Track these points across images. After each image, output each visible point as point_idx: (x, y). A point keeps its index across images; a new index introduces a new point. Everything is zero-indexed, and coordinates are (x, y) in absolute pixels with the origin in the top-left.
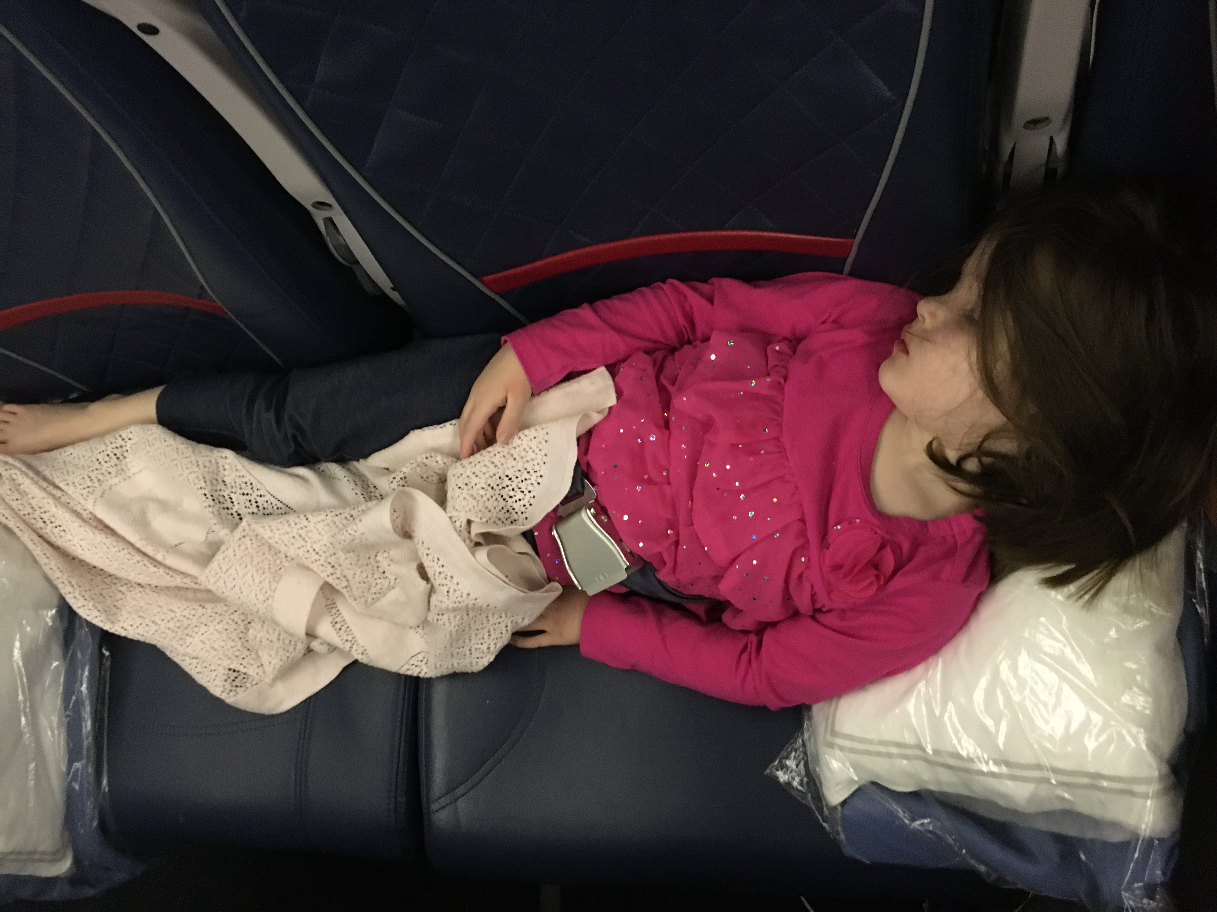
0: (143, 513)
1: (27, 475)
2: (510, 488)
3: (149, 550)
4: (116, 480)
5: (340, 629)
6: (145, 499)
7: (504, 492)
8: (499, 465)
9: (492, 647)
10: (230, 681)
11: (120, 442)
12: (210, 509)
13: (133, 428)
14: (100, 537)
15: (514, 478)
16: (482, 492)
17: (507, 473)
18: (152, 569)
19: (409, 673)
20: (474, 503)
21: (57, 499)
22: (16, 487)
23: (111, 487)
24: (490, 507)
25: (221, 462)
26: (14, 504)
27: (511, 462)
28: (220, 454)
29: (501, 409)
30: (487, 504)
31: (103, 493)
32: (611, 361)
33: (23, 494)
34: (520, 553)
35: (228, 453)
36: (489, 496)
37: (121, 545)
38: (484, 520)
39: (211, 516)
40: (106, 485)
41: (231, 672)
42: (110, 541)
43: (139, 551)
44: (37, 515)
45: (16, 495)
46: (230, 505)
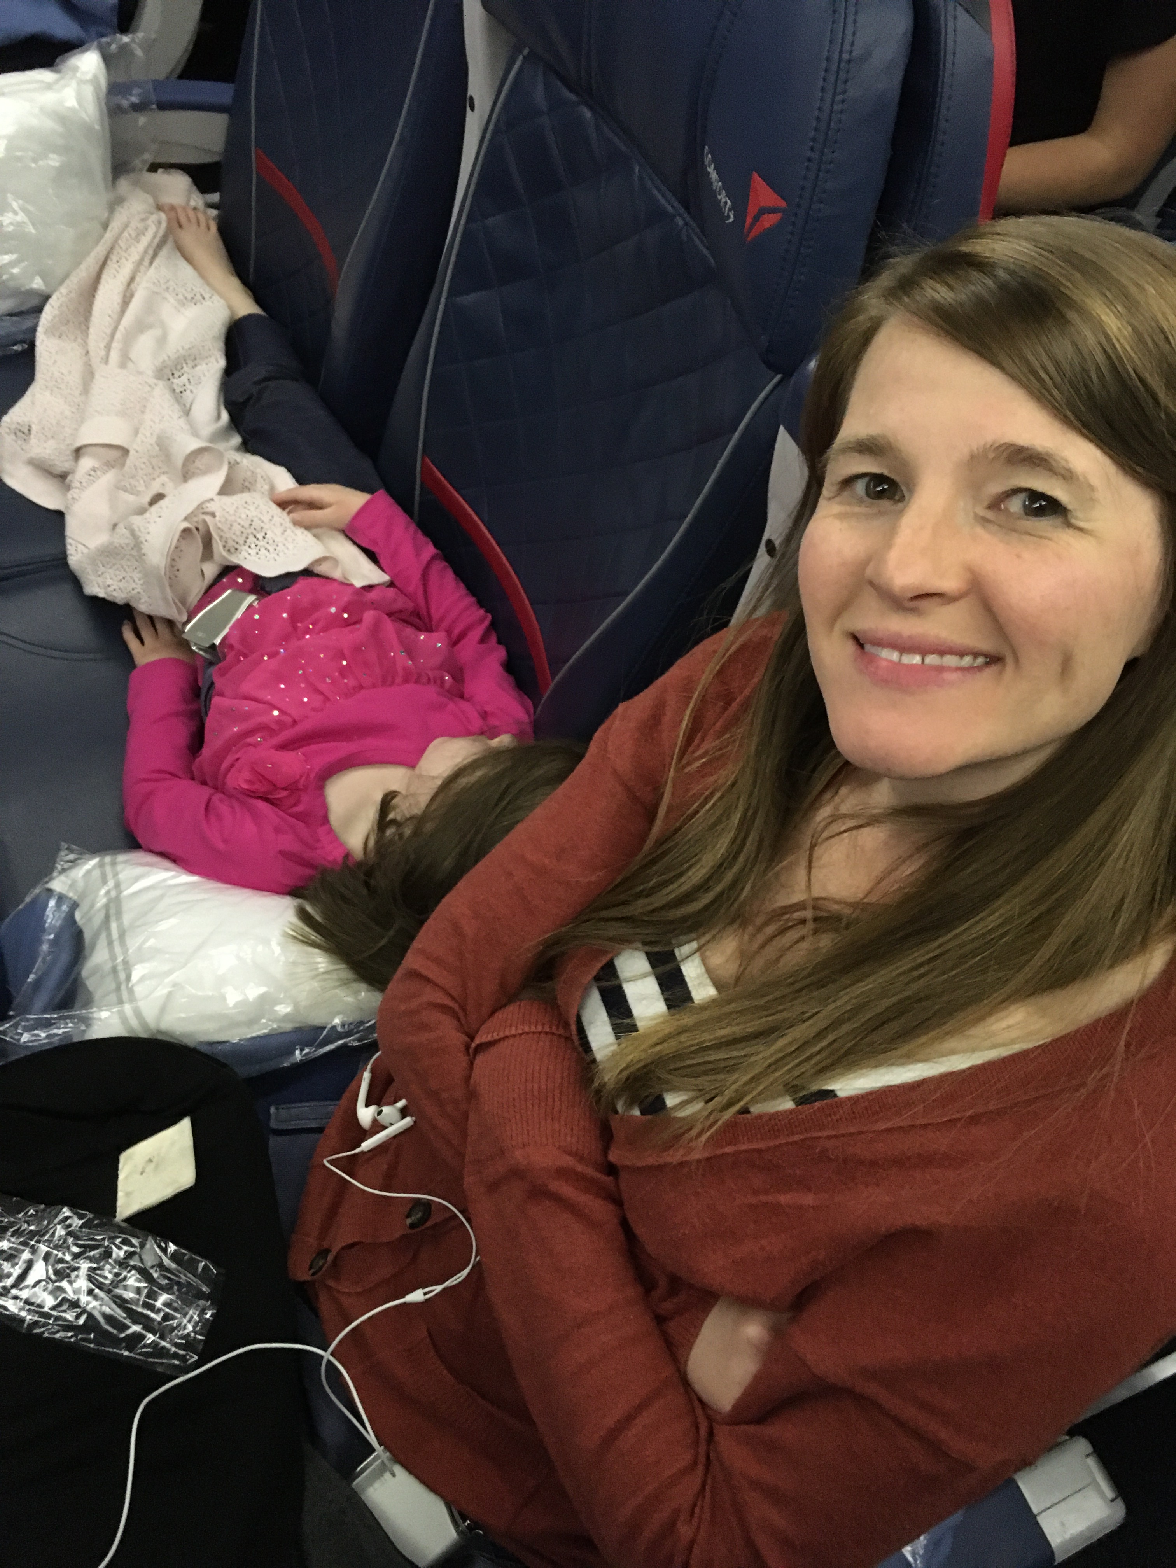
0: (150, 327)
1: (154, 237)
2: (257, 542)
3: (118, 335)
4: (172, 300)
5: (90, 475)
6: (163, 325)
7: (251, 539)
8: (273, 522)
9: (111, 588)
10: (19, 427)
11: (207, 296)
12: (166, 358)
13: (222, 301)
14: (117, 299)
15: (266, 540)
16: (244, 516)
17: (268, 533)
18: (102, 345)
19: (69, 547)
20: (232, 512)
21: (140, 262)
22: (141, 233)
23: (165, 298)
24: (233, 528)
25: (213, 359)
26: (126, 234)
27: (279, 531)
28: (218, 356)
29: (320, 508)
30: (235, 525)
31: (157, 293)
32: (397, 583)
33: (137, 239)
34: (202, 571)
35: (222, 363)
36: (242, 523)
37: (115, 317)
38: (219, 525)
39: (161, 360)
40: (167, 295)
41: (27, 428)
42: (117, 307)
43: (116, 328)
44: (123, 254)
45: (134, 234)
46: (176, 375)
